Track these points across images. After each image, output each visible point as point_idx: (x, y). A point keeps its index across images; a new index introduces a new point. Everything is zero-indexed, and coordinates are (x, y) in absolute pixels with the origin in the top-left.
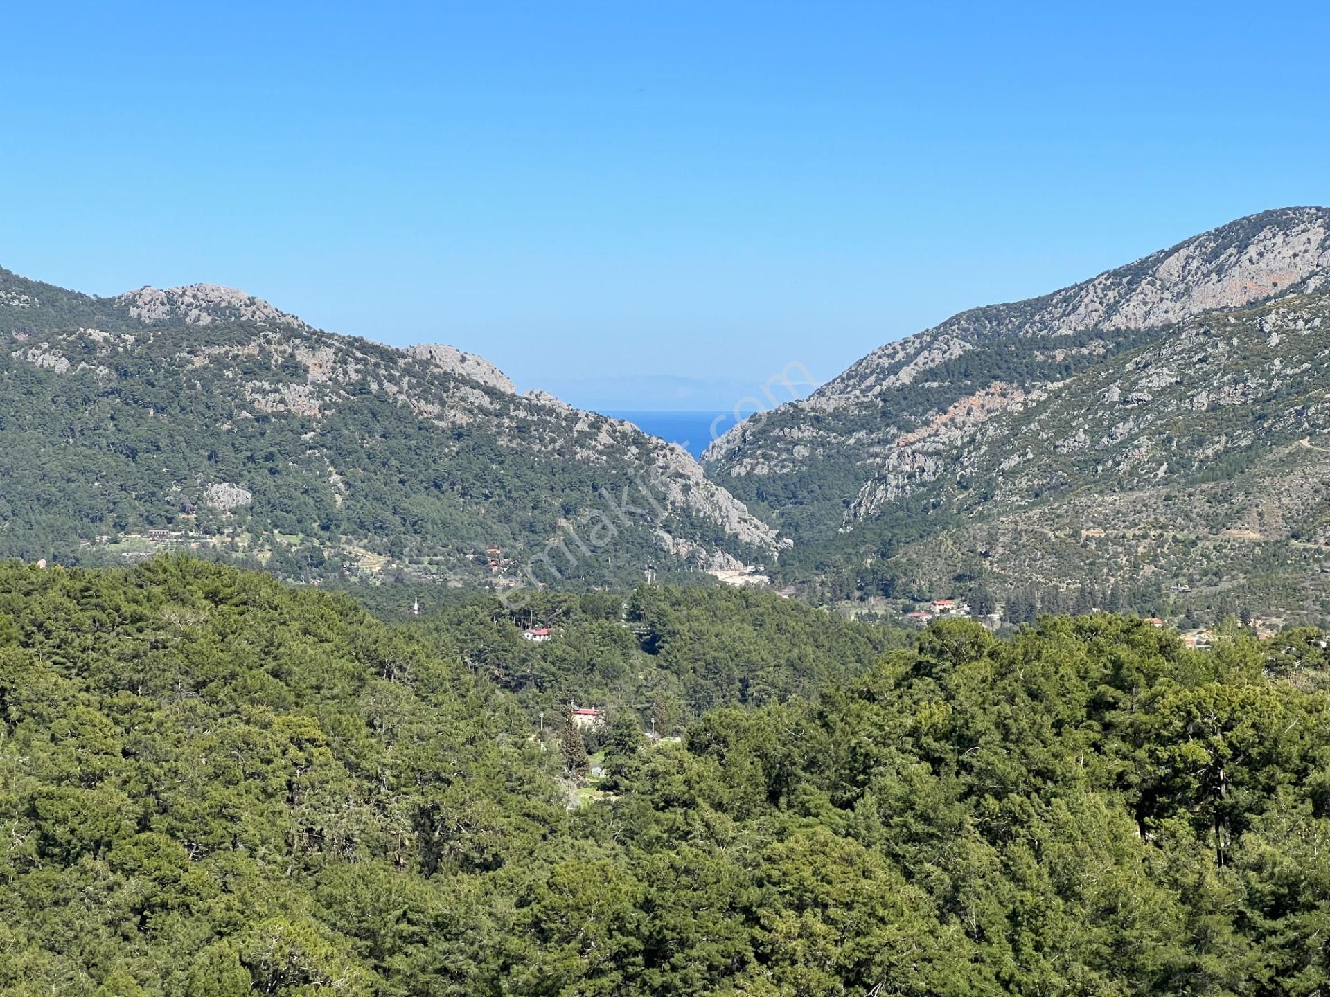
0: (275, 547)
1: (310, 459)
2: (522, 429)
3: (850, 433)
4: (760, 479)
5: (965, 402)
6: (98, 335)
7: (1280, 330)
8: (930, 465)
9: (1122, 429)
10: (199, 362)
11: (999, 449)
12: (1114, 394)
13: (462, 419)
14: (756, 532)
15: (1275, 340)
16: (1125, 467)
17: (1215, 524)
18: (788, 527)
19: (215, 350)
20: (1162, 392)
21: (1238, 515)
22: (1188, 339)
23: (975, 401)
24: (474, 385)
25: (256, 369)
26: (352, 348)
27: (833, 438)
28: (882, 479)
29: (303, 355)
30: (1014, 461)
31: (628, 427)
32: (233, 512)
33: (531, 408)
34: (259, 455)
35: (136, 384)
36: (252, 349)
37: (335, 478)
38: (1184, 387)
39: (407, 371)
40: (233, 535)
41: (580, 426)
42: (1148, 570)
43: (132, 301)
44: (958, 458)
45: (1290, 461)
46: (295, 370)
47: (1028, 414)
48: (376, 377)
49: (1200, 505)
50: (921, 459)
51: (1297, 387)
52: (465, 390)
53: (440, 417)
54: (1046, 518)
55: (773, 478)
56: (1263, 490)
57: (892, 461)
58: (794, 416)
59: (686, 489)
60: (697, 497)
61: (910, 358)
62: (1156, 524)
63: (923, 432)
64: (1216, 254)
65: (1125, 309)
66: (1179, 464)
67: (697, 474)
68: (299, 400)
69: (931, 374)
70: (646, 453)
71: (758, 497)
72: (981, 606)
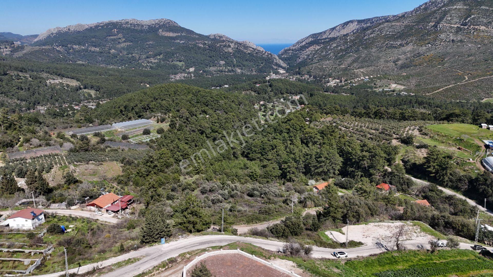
0: (228, 69)
1: (232, 57)
2: (257, 53)
3: (296, 52)
4: (285, 58)
5: (311, 47)
6: (206, 42)
7: (349, 39)
8: (306, 56)
9: (329, 52)
10: (218, 45)
11: (314, 54)
12: (329, 47)
13: (250, 52)
14: (284, 65)
15: (349, 40)
16: (329, 57)
17: (339, 65)
18: (288, 64)
19: (220, 44)
20: (334, 47)
21: (342, 64)
22: (338, 40)
23: (312, 47)
24: (251, 48)
25: (225, 46)
26: (237, 43)
27: (294, 52)
28: (300, 58)
29: (230, 44)
30: (316, 56)
31: (269, 52)
32: (223, 64)
33: (258, 50)
35: (211, 48)
37: (235, 60)
38: (337, 46)
39: (243, 46)
40: (223, 67)
41: (264, 52)
42: (331, 71)
44: (309, 56)
45: (349, 56)
46: (229, 46)
47: (318, 50)
48: (239, 47)
49: (338, 63)
50: (304, 56)
51: (351, 46)
53: (247, 52)
54: (319, 65)
55: (287, 57)
56: (345, 61)
57: (301, 56)
58: (290, 50)
59: (276, 60)
60: (277, 61)
61: (304, 41)
62: (332, 65)
63: (305, 51)
64: (343, 26)
65: (332, 34)
66: (336, 56)
67: (277, 58)
68: (230, 50)
69: (307, 44)
70: (271, 56)
71: (285, 60)
72: (310, 76)
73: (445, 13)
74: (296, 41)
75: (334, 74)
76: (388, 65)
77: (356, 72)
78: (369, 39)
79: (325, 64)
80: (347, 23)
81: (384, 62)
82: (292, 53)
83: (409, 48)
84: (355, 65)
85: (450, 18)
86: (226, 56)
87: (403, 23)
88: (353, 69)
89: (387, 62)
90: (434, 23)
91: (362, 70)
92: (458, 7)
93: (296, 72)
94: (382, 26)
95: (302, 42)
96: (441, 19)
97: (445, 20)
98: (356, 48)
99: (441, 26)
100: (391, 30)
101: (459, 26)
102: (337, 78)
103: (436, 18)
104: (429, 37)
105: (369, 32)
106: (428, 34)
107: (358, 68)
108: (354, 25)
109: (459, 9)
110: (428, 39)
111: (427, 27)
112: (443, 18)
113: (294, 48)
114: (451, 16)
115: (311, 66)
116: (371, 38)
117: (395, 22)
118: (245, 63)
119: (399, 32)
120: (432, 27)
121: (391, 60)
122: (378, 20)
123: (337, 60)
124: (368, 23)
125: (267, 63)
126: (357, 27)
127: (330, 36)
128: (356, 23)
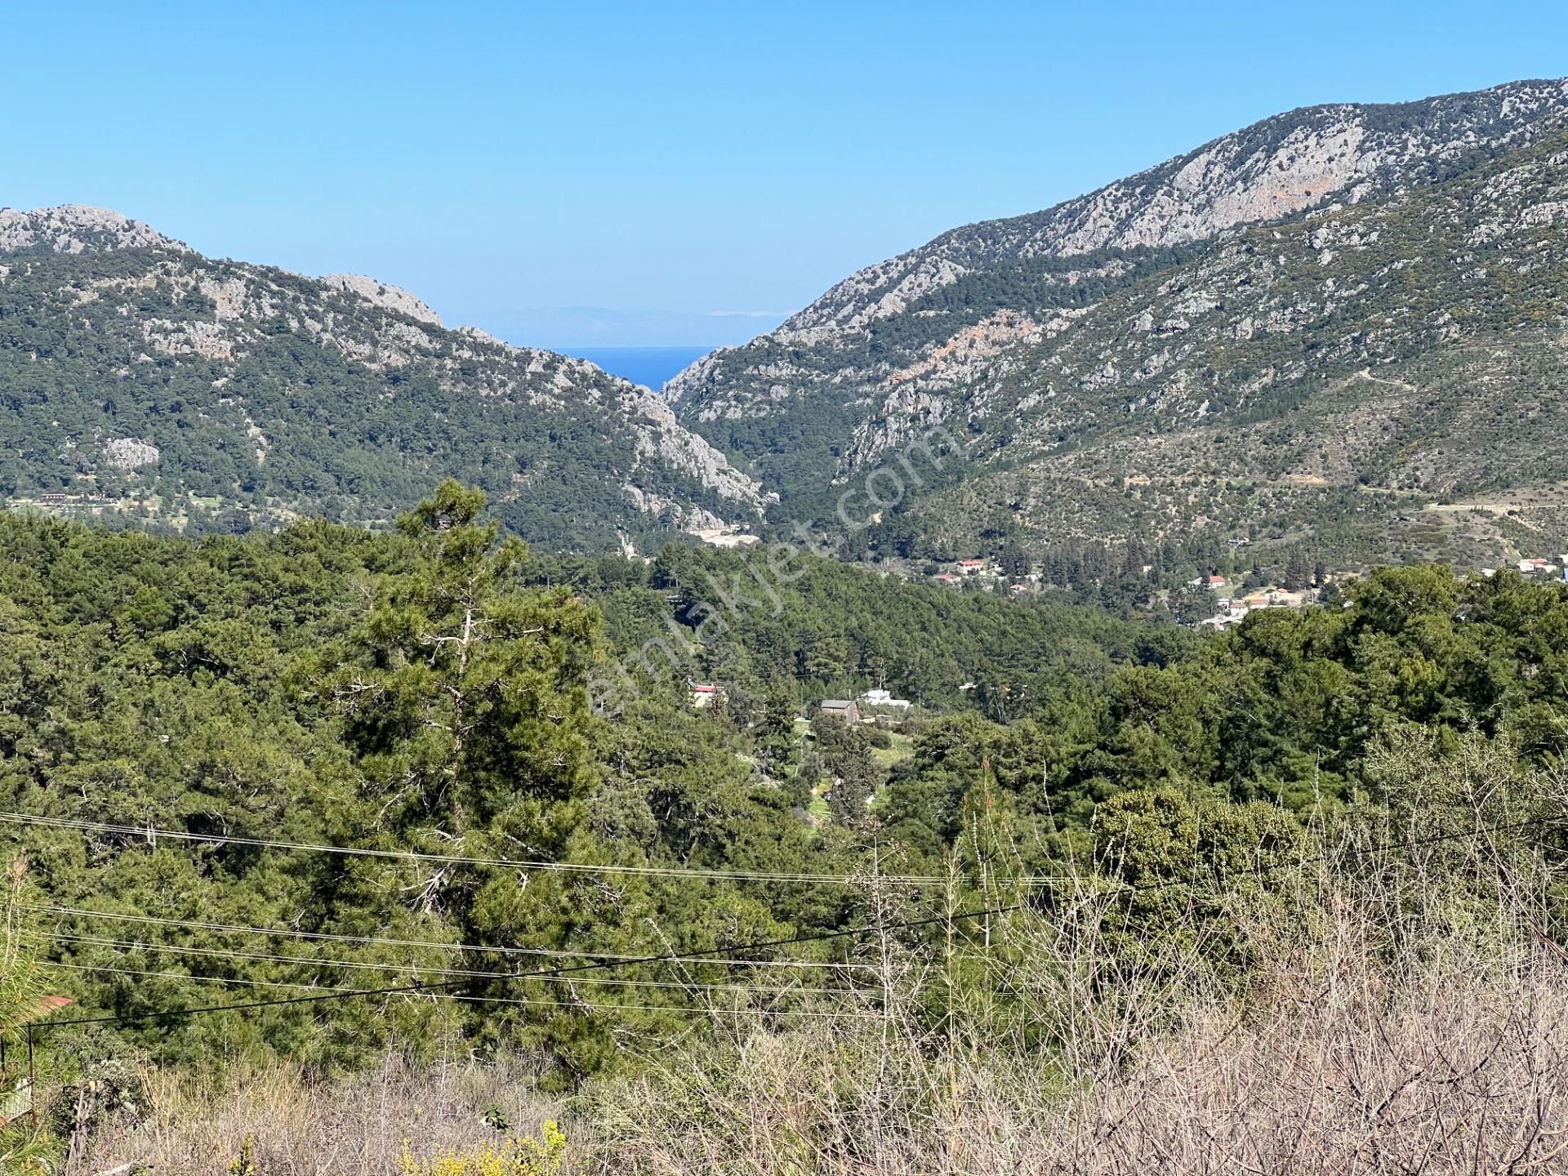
1: (224, 410)
2: (467, 371)
3: (835, 370)
4: (733, 424)
7: (1333, 245)
8: (936, 405)
9: (1156, 362)
10: (86, 297)
11: (1015, 386)
12: (1146, 321)
13: (398, 361)
14: (736, 485)
15: (1326, 257)
16: (1161, 405)
17: (1273, 469)
18: (770, 479)
19: (105, 283)
21: (1299, 457)
22: (1229, 258)
23: (978, 331)
24: (411, 322)
25: (154, 304)
26: (265, 279)
27: (815, 376)
28: (881, 422)
29: (208, 288)
30: (1032, 400)
31: (588, 367)
32: (139, 471)
33: (477, 347)
34: (164, 405)
35: (14, 323)
36: (149, 281)
37: (254, 431)
38: (1224, 313)
39: (332, 306)
40: (141, 498)
41: (534, 367)
42: (1201, 521)
44: (967, 398)
45: (1351, 396)
46: (200, 306)
47: (1047, 347)
48: (296, 313)
49: (1255, 448)
50: (925, 400)
51: (1353, 310)
52: (399, 327)
53: (372, 359)
54: (1082, 465)
55: (748, 423)
56: (1325, 428)
57: (892, 401)
58: (770, 352)
59: (656, 437)
60: (669, 446)
61: (893, 284)
62: (1207, 469)
63: (920, 369)
64: (1240, 159)
65: (1139, 224)
66: (1222, 401)
67: (668, 420)
68: (207, 341)
69: (927, 301)
70: (610, 397)
71: (735, 443)
72: (1015, 566)
74: (816, 297)
75: (1236, 545)
77: (1451, 523)
78: (1515, 243)
80: (1268, 136)
82: (793, 383)
84: (1425, 463)
86: (168, 400)
88: (1419, 503)
91: (1500, 509)
93: (873, 530)
95: (876, 296)
98: (1400, 322)
102: (1280, 573)
105: (1511, 181)
107: (1460, 492)
108: (1333, 145)
113: (810, 338)
115: (1007, 479)
116: (1536, 231)
122: (1543, 108)
123: (1241, 422)
124: (1461, 134)
125: (573, 465)
126: (1370, 162)
127: (1132, 239)
128: (1355, 134)
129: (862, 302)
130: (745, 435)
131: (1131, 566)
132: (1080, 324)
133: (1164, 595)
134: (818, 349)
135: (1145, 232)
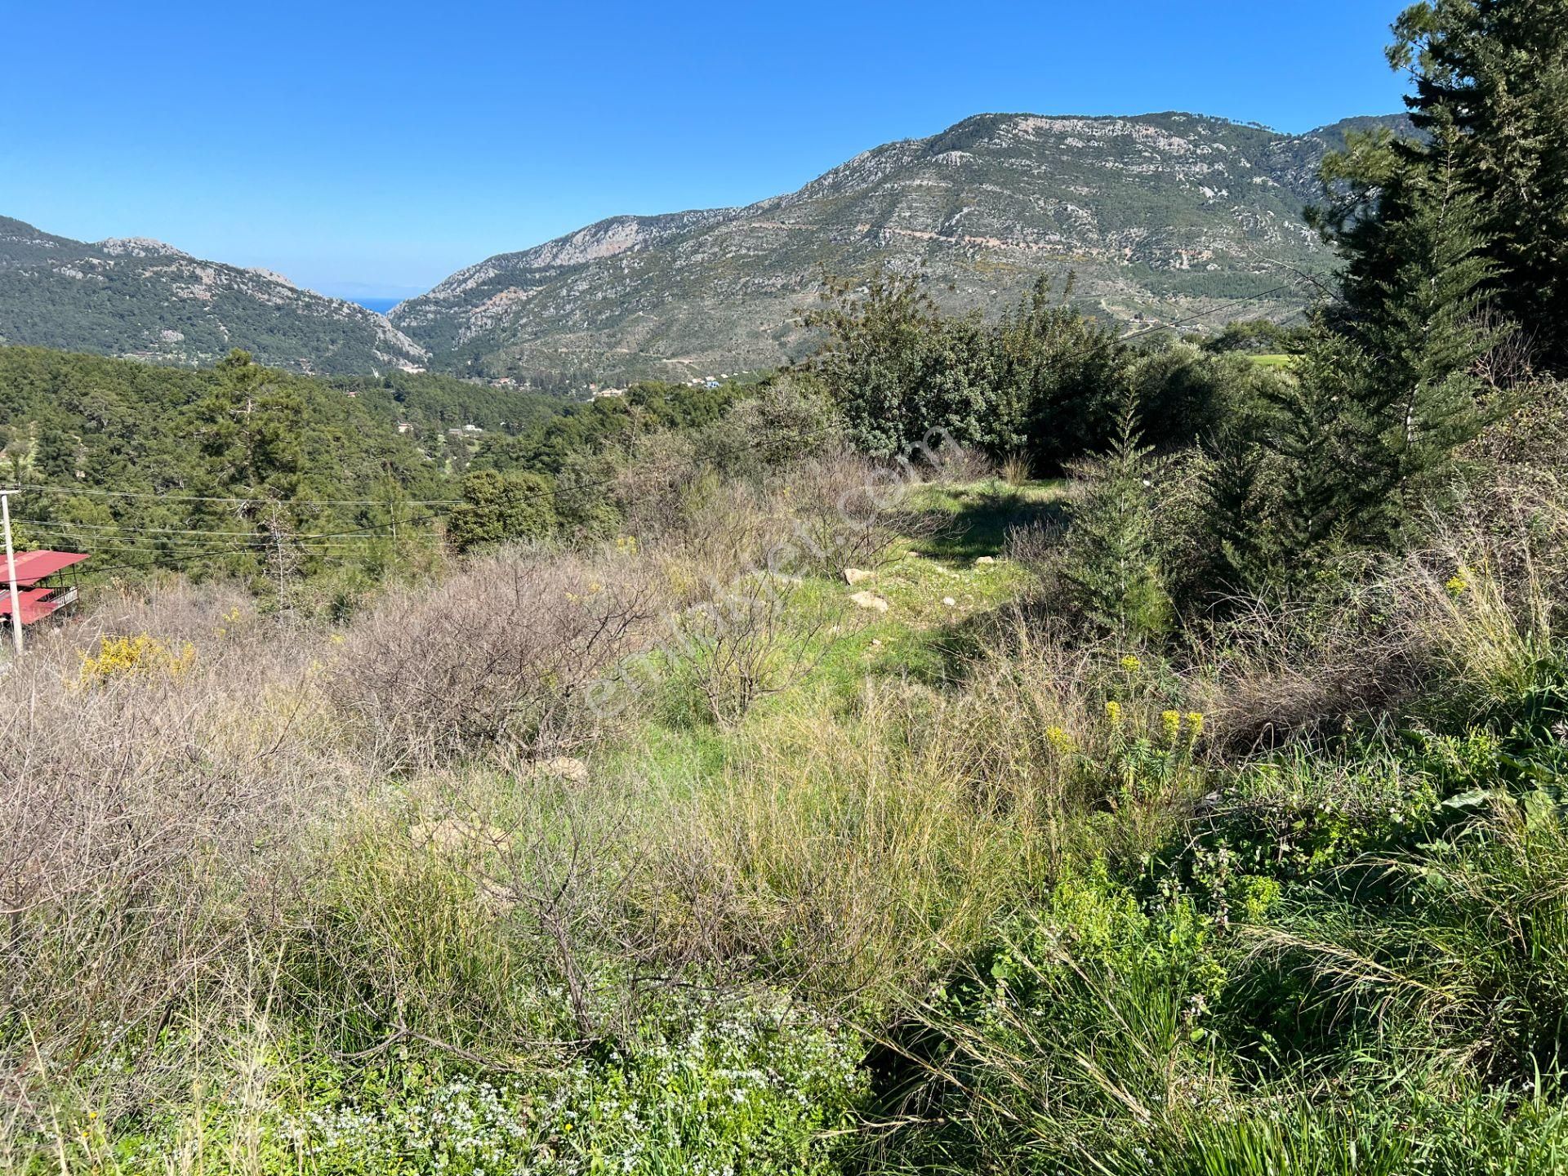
0: (199, 359)
1: (210, 319)
2: (308, 306)
3: (451, 308)
4: (414, 328)
5: (499, 295)
6: (95, 261)
7: (628, 267)
8: (489, 322)
9: (568, 307)
10: (148, 274)
11: (518, 316)
12: (564, 292)
13: (279, 301)
14: (416, 350)
15: (626, 271)
16: (570, 323)
17: (611, 346)
18: (429, 348)
19: (155, 269)
20: (582, 292)
21: (618, 343)
22: (593, 270)
23: (504, 295)
24: (284, 286)
25: (177, 277)
26: (221, 269)
27: (443, 310)
28: (469, 328)
29: (198, 271)
30: (524, 320)
31: (356, 305)
32: (176, 343)
33: (311, 297)
34: (184, 318)
35: (117, 284)
36: (173, 268)
37: (222, 328)
38: (592, 290)
39: (251, 279)
40: (178, 354)
41: (334, 305)
42: (586, 365)
43: (105, 245)
44: (500, 319)
45: (637, 321)
46: (197, 279)
47: (529, 301)
48: (236, 282)
49: (604, 339)
50: (485, 320)
51: (636, 290)
52: (279, 289)
53: (269, 300)
54: (543, 344)
55: (419, 327)
56: (628, 332)
57: (473, 320)
58: (426, 301)
59: (384, 332)
60: (389, 336)
61: (471, 276)
62: (587, 346)
63: (483, 308)
64: (596, 234)
65: (561, 256)
66: (592, 322)
67: (388, 326)
68: (199, 292)
69: (484, 283)
70: (365, 317)
71: (415, 335)
72: (520, 380)
73: (894, 199)
74: (443, 280)
75: (598, 373)
76: (761, 345)
77: (671, 366)
78: (689, 268)
79: (564, 341)
80: (605, 226)
81: (748, 336)
82: (435, 313)
83: (810, 297)
84: (661, 345)
85: (908, 214)
86: (186, 315)
87: (783, 223)
88: (660, 359)
89: (756, 335)
90: (868, 226)
91: (686, 362)
92: (925, 183)
93: (468, 367)
94: (724, 229)
95: (465, 281)
96: (886, 215)
97: (895, 217)
98: (652, 295)
99: (888, 235)
100: (751, 242)
101: (935, 236)
102: (614, 383)
103: (872, 211)
104: (860, 267)
105: (687, 246)
106: (857, 256)
107: (674, 355)
108: (627, 230)
109: (929, 188)
110: (859, 272)
111: (852, 238)
112: (891, 213)
113: (441, 296)
114: (910, 208)
115: (516, 349)
116: (696, 264)
117: (759, 221)
118: (266, 339)
119: (774, 250)
120: (864, 238)
121: (765, 331)
122: (698, 220)
123: (599, 330)
124: (671, 229)
125: (353, 342)
126: (640, 237)
127: (558, 262)
128: (635, 227)
129: (460, 283)
130: (418, 331)
131: (562, 381)
132: (540, 292)
133: (574, 391)
134: (444, 300)
135: (563, 259)
